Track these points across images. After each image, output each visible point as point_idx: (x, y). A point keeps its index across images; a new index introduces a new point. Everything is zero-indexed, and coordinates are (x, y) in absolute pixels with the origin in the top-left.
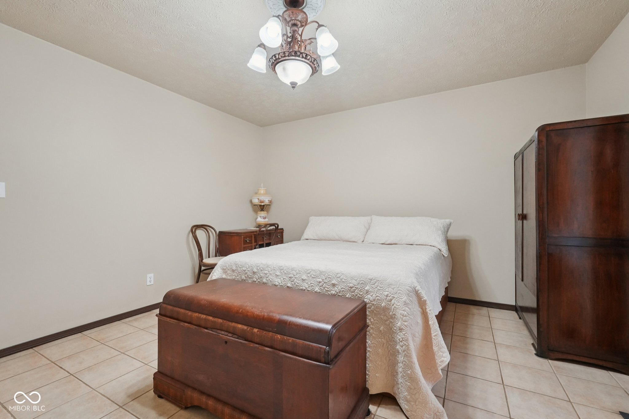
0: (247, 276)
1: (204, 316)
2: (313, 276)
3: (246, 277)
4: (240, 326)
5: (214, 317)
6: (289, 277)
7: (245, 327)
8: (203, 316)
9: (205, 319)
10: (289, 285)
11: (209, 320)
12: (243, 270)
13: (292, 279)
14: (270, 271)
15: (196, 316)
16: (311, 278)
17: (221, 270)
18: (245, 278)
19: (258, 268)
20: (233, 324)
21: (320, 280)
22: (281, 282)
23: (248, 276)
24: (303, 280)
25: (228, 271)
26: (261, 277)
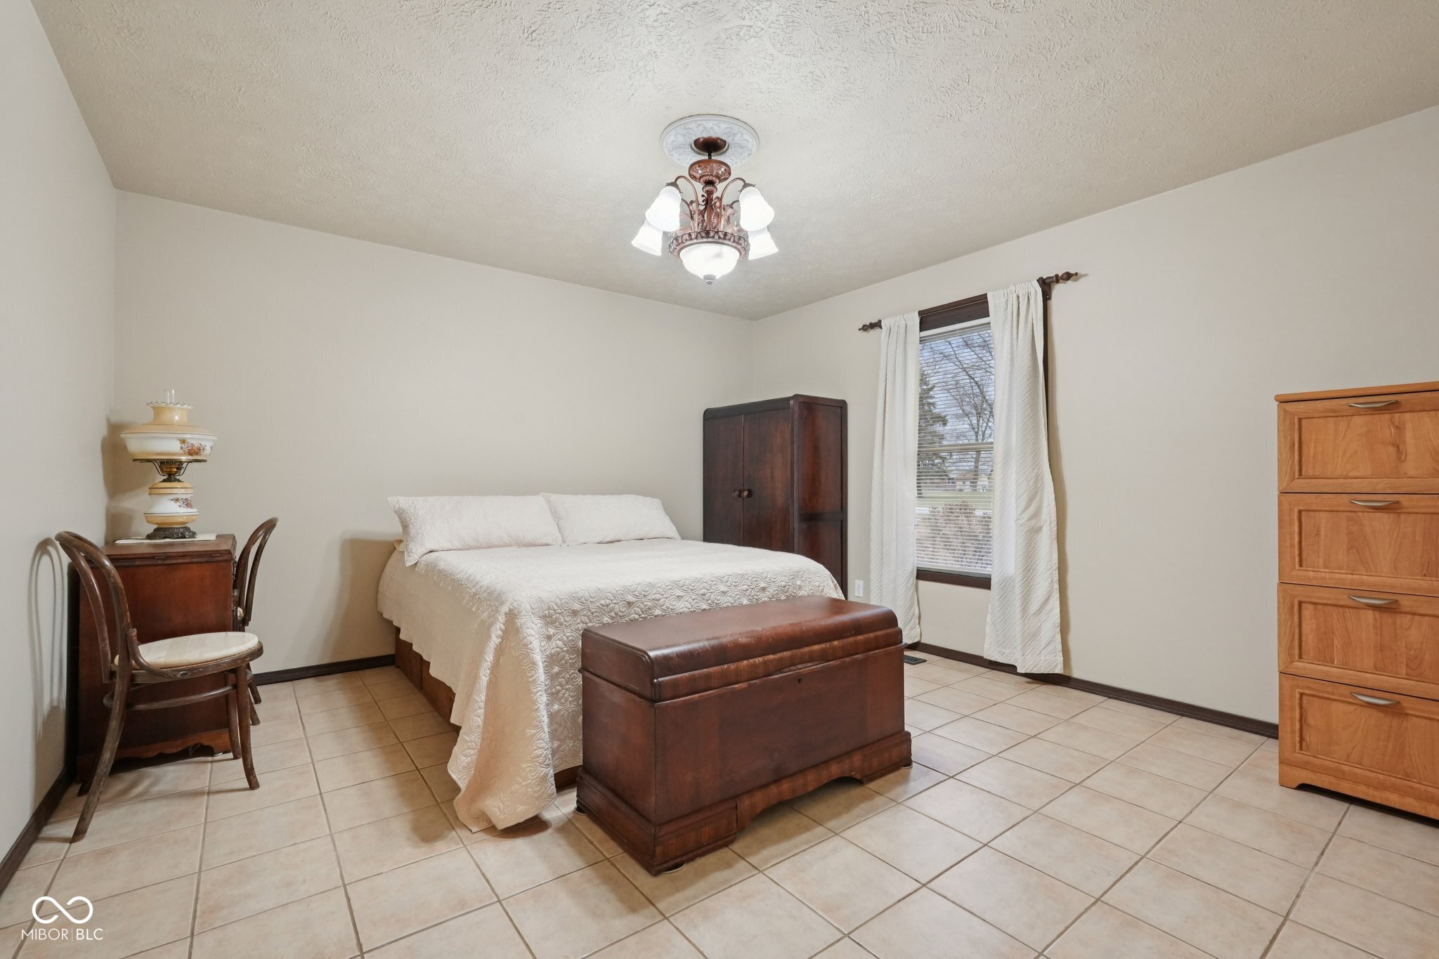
0: (614, 615)
1: (761, 659)
2: (734, 584)
3: (612, 618)
4: (816, 647)
5: (774, 653)
6: (702, 595)
7: (823, 646)
8: (758, 660)
9: (765, 662)
10: (705, 607)
11: (771, 661)
12: (602, 605)
13: (706, 597)
14: (664, 593)
15: (747, 665)
16: (734, 588)
17: (539, 621)
18: (610, 621)
19: (636, 593)
20: (806, 649)
21: (745, 587)
22: (692, 606)
23: (616, 614)
24: (724, 593)
25: (561, 617)
26: (649, 609)
